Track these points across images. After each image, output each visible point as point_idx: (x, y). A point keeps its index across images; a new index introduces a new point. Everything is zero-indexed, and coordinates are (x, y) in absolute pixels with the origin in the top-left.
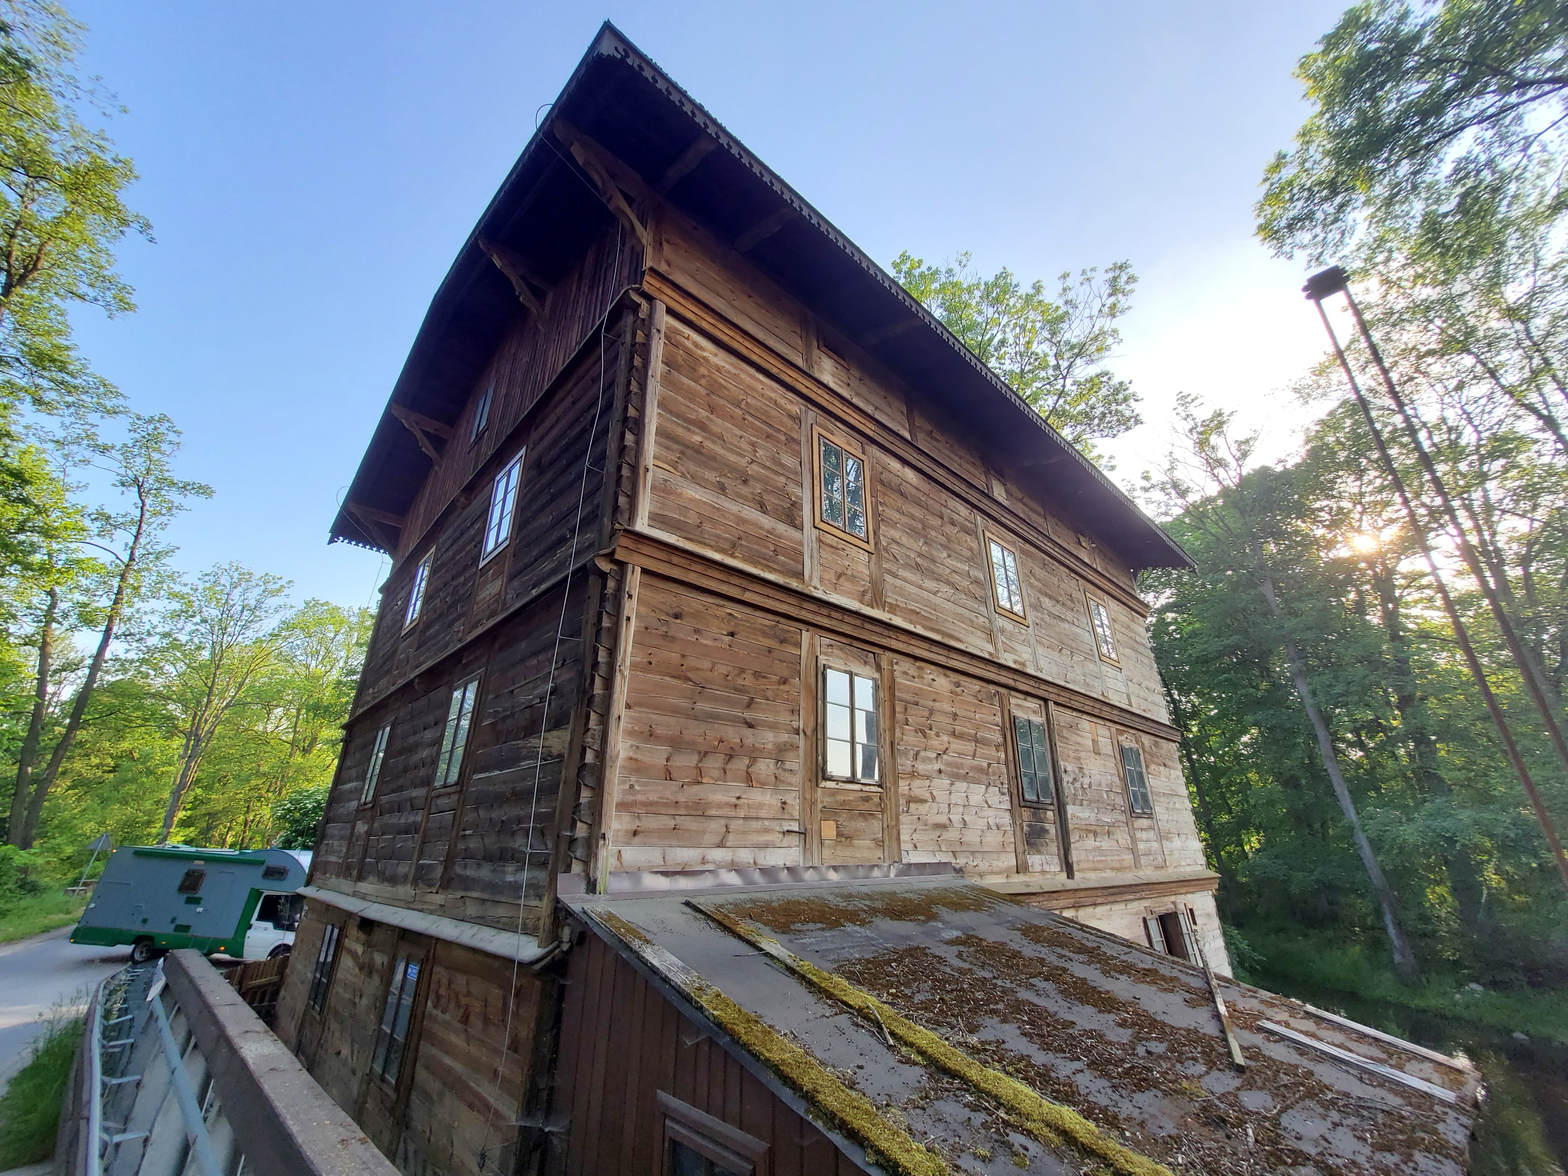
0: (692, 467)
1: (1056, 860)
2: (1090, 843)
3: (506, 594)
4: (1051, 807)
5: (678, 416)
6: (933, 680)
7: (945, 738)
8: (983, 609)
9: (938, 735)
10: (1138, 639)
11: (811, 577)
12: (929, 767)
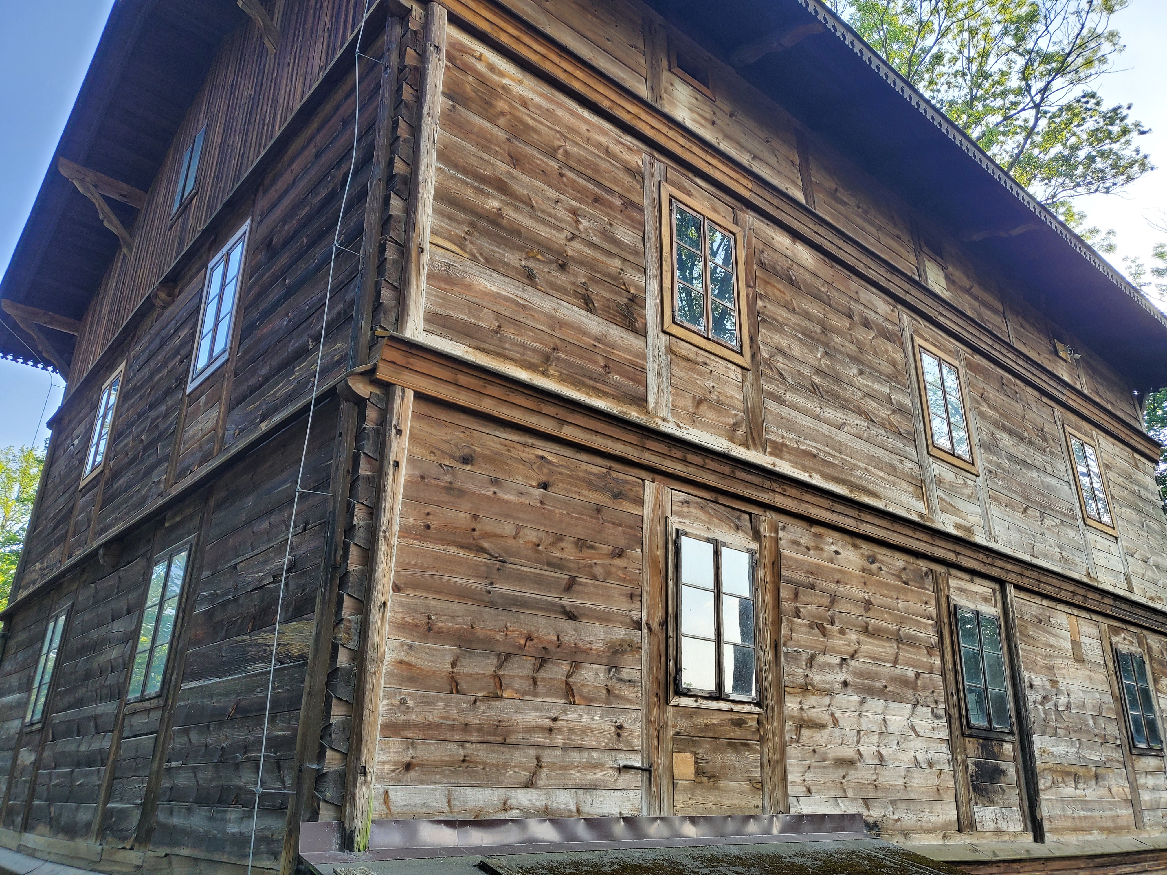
0: (487, 246)
1: (1017, 815)
2: (1068, 791)
3: (225, 429)
4: (1010, 737)
5: (465, 171)
6: (837, 553)
7: (853, 636)
8: (910, 450)
9: (842, 632)
10: (1143, 493)
11: (658, 404)
12: (829, 677)
